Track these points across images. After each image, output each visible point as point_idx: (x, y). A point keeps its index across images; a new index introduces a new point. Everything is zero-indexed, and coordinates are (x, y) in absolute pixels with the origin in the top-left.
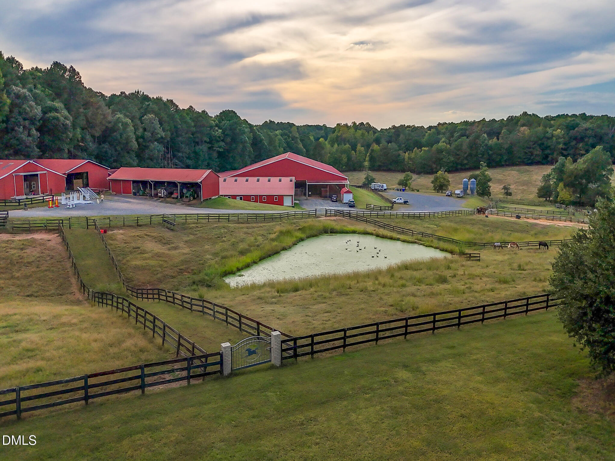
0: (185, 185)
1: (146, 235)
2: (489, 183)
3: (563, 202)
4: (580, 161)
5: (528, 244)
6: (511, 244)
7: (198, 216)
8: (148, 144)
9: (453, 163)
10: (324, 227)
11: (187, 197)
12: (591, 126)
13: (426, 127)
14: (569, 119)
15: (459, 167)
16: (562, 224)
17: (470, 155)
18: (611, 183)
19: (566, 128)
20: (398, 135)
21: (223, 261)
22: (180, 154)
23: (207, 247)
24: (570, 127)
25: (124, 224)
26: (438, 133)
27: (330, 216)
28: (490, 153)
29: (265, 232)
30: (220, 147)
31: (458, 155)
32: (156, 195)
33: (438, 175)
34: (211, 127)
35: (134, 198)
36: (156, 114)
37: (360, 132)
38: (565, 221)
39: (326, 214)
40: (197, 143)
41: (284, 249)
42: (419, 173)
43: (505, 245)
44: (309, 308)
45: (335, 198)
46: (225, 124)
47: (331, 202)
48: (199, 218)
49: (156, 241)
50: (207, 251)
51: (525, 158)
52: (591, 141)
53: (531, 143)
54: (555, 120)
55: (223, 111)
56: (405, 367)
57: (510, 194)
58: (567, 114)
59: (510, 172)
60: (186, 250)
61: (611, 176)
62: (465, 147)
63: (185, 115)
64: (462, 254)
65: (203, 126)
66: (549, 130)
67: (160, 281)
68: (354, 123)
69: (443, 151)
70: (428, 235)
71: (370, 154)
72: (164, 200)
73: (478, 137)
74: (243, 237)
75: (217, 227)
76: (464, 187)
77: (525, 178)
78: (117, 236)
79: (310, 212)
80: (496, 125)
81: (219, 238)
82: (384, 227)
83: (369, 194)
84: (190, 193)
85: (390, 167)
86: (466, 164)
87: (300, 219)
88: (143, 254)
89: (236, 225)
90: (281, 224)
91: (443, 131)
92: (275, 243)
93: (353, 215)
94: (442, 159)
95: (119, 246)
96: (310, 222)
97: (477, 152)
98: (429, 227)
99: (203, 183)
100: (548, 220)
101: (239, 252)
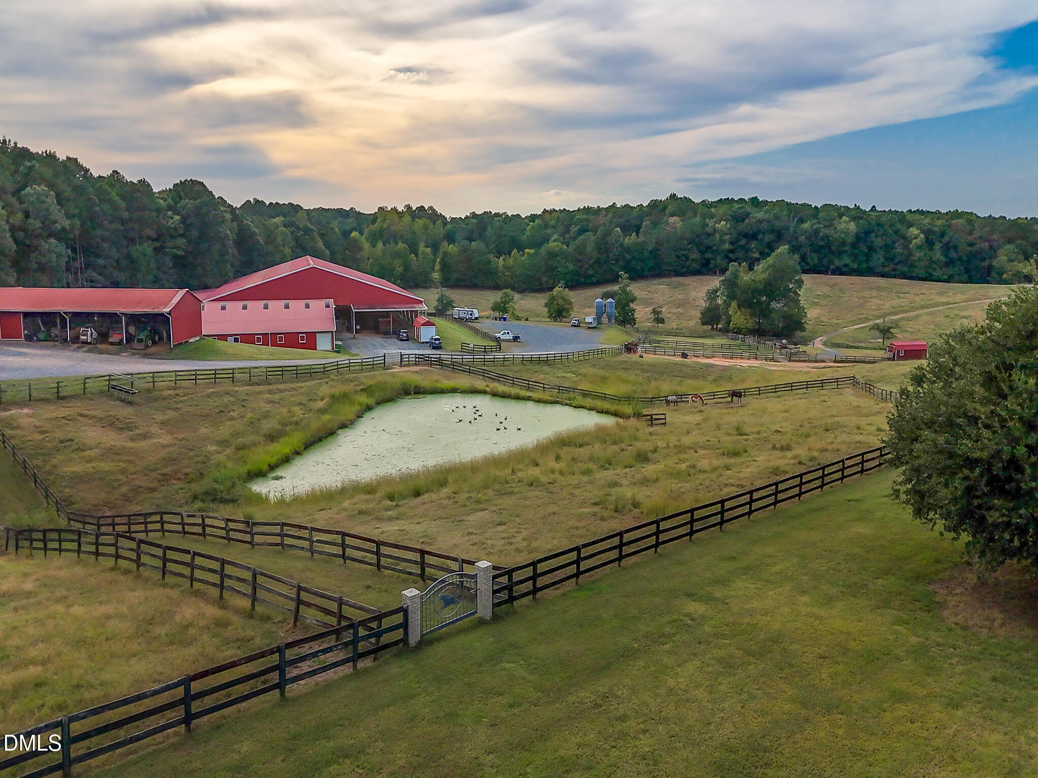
0: (134, 319)
1: (81, 415)
2: (632, 305)
3: (738, 331)
4: (759, 268)
5: (714, 395)
6: (692, 398)
7: (176, 376)
8: (35, 242)
9: (573, 274)
10: (404, 384)
11: (140, 341)
12: (766, 216)
13: (523, 217)
14: (736, 206)
15: (582, 280)
16: (745, 363)
17: (598, 261)
18: (800, 300)
19: (733, 219)
20: (485, 229)
21: (241, 453)
22: (101, 261)
23: (203, 430)
24: (738, 219)
25: (30, 396)
26: (546, 226)
27: (408, 365)
28: (627, 258)
29: (303, 398)
30: (177, 248)
31: (580, 261)
32: (76, 339)
33: (555, 293)
34: (158, 210)
35: (28, 347)
36: (51, 186)
37: (420, 223)
38: (749, 359)
39: (401, 362)
40: (132, 241)
41: (344, 426)
42: (521, 291)
43: (681, 398)
44: (463, 520)
45: (405, 335)
46: (186, 205)
47: (399, 342)
48: (178, 378)
49: (104, 425)
50: (206, 439)
51: (677, 266)
52: (768, 238)
53: (686, 242)
54: (716, 207)
55: (181, 181)
56: (690, 595)
57: (662, 321)
58: (732, 198)
59: (657, 286)
60: (166, 439)
61: (800, 290)
62: (590, 248)
63: (107, 187)
64: (638, 415)
65: (144, 208)
66: (711, 222)
67: (127, 499)
68: (409, 207)
69: (557, 255)
70: (568, 390)
71: (442, 260)
72: (93, 348)
73: (608, 233)
74: (266, 409)
75: (213, 392)
76: (597, 313)
77: (679, 296)
78: (21, 420)
79: (375, 359)
80: (634, 214)
81: (223, 414)
82: (499, 378)
83: (452, 326)
84: (146, 333)
85: (474, 280)
86: (593, 276)
87: (358, 371)
88: (83, 451)
89: (248, 387)
90: (327, 383)
91: (553, 222)
92: (327, 417)
93: (445, 362)
94: (556, 267)
95: (30, 438)
96: (379, 376)
97: (608, 257)
98: (565, 377)
99: (172, 314)
100: (726, 358)
101: (264, 436)
